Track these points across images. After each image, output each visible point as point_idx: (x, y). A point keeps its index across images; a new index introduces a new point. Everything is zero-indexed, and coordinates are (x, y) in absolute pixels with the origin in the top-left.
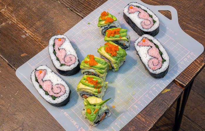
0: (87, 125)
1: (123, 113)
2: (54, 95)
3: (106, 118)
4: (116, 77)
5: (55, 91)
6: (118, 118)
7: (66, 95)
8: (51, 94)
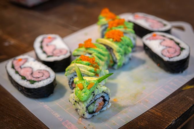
0: (75, 118)
1: (130, 107)
2: (33, 79)
3: (103, 111)
4: (118, 74)
5: (35, 76)
6: (121, 112)
7: (49, 79)
8: (30, 78)
